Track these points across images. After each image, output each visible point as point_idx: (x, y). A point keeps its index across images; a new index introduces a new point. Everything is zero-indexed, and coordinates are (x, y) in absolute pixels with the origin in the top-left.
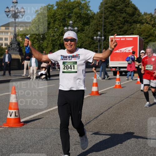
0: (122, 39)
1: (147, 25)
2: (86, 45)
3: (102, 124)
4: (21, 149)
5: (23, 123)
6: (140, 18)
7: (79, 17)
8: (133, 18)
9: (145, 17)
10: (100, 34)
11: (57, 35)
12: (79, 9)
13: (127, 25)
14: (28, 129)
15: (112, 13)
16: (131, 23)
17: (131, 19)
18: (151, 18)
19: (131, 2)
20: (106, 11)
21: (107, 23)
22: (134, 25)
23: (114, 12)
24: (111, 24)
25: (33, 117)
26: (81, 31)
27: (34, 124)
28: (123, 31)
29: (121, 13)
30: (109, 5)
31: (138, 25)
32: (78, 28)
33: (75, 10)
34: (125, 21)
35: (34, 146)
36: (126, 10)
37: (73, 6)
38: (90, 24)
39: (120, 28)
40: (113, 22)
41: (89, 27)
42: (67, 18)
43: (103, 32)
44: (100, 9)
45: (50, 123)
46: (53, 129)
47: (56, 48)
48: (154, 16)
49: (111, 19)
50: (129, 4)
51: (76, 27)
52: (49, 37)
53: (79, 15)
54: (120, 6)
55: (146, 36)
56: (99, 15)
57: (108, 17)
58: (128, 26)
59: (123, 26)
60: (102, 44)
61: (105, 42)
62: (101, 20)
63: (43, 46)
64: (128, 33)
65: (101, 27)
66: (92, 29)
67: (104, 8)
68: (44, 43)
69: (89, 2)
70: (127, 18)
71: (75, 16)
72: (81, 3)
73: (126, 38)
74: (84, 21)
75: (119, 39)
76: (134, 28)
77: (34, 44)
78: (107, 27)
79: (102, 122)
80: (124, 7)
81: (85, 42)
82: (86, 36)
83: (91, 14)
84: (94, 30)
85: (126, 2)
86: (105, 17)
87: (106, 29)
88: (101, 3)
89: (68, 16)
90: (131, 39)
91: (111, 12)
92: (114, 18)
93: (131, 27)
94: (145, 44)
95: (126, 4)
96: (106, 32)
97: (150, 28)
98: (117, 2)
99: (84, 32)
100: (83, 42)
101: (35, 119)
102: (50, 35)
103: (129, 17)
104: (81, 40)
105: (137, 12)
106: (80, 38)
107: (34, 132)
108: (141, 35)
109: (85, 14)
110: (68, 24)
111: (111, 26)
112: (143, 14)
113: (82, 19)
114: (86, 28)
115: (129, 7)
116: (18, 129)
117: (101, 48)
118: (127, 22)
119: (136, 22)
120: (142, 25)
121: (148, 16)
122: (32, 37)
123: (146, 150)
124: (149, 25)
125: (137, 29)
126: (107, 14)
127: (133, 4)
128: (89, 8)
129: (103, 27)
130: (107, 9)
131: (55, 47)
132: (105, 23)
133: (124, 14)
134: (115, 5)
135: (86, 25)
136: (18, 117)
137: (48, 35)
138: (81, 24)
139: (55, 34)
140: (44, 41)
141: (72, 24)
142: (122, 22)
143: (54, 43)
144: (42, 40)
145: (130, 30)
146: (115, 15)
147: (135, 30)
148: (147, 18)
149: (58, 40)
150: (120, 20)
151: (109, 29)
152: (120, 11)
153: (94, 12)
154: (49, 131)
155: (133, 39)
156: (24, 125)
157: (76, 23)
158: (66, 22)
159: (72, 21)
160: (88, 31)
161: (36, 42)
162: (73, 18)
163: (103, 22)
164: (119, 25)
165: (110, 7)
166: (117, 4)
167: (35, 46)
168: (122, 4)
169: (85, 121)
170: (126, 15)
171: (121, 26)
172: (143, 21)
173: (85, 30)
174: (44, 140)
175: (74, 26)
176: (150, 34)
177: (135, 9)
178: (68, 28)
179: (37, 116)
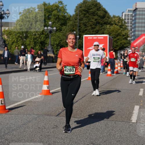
0: (94, 38)
1: (116, 26)
2: (63, 43)
3: (77, 110)
4: (6, 132)
5: (8, 110)
6: (110, 20)
7: (58, 18)
8: (103, 20)
9: (114, 19)
10: (76, 33)
11: (39, 34)
12: (57, 12)
13: (99, 25)
14: (13, 115)
15: (86, 16)
16: (102, 24)
17: (101, 21)
18: (119, 20)
19: (102, 6)
20: (81, 14)
21: (82, 24)
22: (105, 26)
23: (87, 15)
24: (85, 25)
25: (17, 104)
26: (59, 31)
27: (17, 111)
28: (95, 31)
29: (93, 15)
30: (83, 8)
31: (108, 26)
32: (56, 28)
33: (54, 12)
34: (96, 22)
35: (17, 130)
36: (97, 13)
37: (52, 9)
38: (67, 25)
39: (93, 28)
40: (86, 23)
41: (66, 27)
42: (46, 19)
43: (78, 32)
44: (75, 12)
45: (31, 110)
46: (34, 115)
47: (38, 45)
48: (121, 18)
49: (85, 21)
50: (100, 8)
51: (55, 27)
52: (31, 35)
53: (57, 16)
54: (93, 9)
55: (115, 35)
56: (74, 17)
57: (82, 19)
58: (100, 27)
59: (95, 26)
60: (77, 42)
61: (80, 40)
62: (76, 21)
63: (26, 44)
64: (99, 32)
65: (76, 27)
66: (69, 29)
67: (79, 11)
68: (27, 41)
69: (66, 5)
70: (99, 20)
71: (53, 18)
72: (59, 7)
73: (97, 37)
74: (62, 22)
75: (92, 38)
76: (104, 28)
77: (18, 41)
78: (81, 27)
79: (76, 108)
80: (96, 10)
81: (62, 41)
82: (63, 35)
83: (67, 16)
84: (70, 30)
85: (98, 6)
86: (80, 19)
87: (81, 29)
88: (77, 7)
89: (48, 18)
90: (102, 38)
91: (85, 14)
92: (87, 20)
93: (102, 28)
94: (114, 43)
95: (98, 8)
96: (80, 32)
97: (118, 29)
98: (90, 6)
99: (62, 31)
100: (61, 40)
101: (18, 106)
102: (32, 34)
103: (100, 19)
104: (59, 39)
105: (107, 15)
106: (59, 37)
107: (17, 118)
108: (111, 34)
109: (62, 16)
110: (48, 25)
111: (85, 27)
112: (112, 16)
113: (60, 20)
114: (63, 28)
115: (100, 10)
116: (3, 115)
117: (76, 46)
118: (99, 23)
119: (106, 23)
120: (111, 26)
121: (116, 19)
122: (16, 35)
123: (114, 132)
124: (118, 26)
125: (107, 29)
126: (81, 16)
127: (104, 8)
128: (66, 11)
129: (78, 28)
130: (82, 12)
131: (36, 44)
132: (80, 23)
133: (96, 16)
134: (88, 9)
135: (63, 26)
136: (4, 105)
137: (30, 34)
138: (59, 24)
139: (36, 33)
140: (27, 39)
141: (51, 25)
142: (95, 23)
143: (36, 40)
144: (25, 39)
145: (101, 30)
146: (88, 17)
147: (105, 30)
148: (115, 20)
149: (39, 38)
150: (93, 22)
151: (83, 29)
152: (92, 14)
153: (70, 14)
154: (31, 117)
155: (104, 38)
156: (8, 111)
157: (55, 23)
158: (46, 23)
159: (51, 21)
160: (65, 31)
161: (20, 40)
162: (52, 19)
163: (78, 23)
164: (92, 25)
165: (84, 10)
166: (90, 8)
167: (19, 43)
168: (94, 8)
169: (62, 108)
170: (98, 17)
171: (93, 26)
172: (112, 22)
173: (63, 30)
174: (26, 124)
175: (53, 26)
176: (118, 34)
177: (106, 12)
178: (47, 28)
179: (20, 104)
